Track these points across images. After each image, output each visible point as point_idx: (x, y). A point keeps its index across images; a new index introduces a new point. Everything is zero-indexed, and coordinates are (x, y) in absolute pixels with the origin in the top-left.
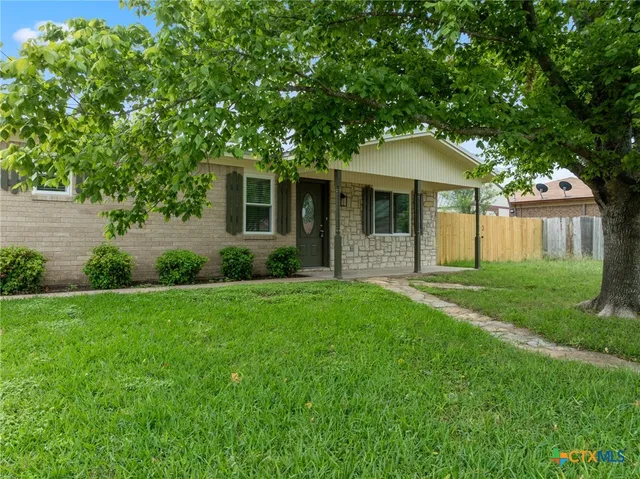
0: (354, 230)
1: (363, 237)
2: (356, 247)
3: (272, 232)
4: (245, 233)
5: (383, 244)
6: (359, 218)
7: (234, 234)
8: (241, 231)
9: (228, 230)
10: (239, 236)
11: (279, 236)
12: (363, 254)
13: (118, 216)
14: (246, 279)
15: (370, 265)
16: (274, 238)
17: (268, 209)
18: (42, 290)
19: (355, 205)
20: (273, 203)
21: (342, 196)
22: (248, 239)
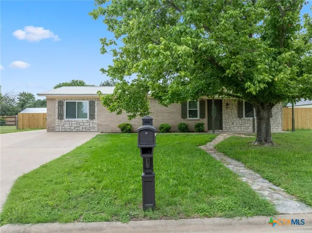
0: (234, 116)
1: (238, 119)
2: (235, 123)
3: (198, 118)
4: (188, 118)
5: (249, 122)
6: (236, 112)
7: (184, 119)
8: (186, 118)
9: (182, 118)
10: (186, 119)
11: (201, 119)
12: (239, 125)
13: (129, 116)
14: (184, 132)
15: (242, 129)
16: (199, 120)
17: (197, 110)
18: (131, 133)
19: (234, 107)
20: (198, 109)
21: (227, 104)
22: (189, 120)
